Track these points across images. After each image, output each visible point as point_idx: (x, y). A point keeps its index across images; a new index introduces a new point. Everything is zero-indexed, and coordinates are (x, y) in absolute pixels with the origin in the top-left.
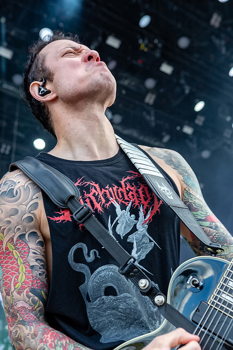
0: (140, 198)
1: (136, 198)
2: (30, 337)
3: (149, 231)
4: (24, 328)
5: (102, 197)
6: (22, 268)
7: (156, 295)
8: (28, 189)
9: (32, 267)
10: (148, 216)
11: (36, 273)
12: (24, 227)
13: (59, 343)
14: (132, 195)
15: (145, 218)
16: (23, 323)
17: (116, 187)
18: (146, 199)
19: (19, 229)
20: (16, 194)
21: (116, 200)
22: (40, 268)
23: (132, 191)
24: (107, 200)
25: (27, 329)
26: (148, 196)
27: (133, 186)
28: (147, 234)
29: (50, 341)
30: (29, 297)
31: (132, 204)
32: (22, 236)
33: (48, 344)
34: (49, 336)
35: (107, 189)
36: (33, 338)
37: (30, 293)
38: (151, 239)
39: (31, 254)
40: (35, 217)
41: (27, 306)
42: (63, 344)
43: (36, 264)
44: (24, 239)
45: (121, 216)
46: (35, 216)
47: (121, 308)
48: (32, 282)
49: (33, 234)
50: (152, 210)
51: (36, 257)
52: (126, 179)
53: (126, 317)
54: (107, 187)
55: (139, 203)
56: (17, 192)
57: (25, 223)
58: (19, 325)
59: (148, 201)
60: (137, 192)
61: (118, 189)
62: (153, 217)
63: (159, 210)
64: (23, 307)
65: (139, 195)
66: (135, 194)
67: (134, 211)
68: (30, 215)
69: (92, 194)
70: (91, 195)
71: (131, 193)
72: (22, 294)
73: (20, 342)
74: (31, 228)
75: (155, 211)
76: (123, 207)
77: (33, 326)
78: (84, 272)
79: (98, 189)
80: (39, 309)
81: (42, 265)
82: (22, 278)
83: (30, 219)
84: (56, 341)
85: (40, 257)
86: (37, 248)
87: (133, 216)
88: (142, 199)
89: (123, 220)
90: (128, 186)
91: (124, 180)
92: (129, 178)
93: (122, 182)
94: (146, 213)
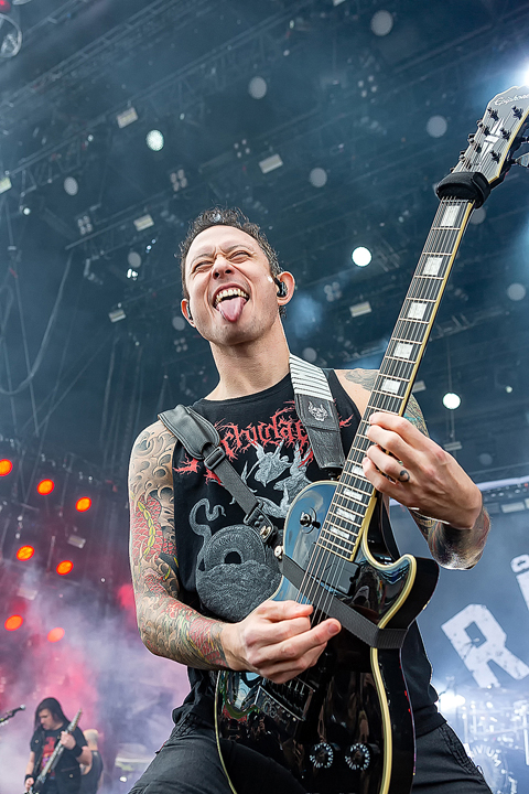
0: (296, 433)
1: (290, 434)
5: (238, 440)
6: (152, 530)
8: (161, 441)
9: (163, 528)
10: (306, 457)
11: (168, 535)
12: (155, 482)
14: (286, 431)
15: (302, 458)
17: (263, 425)
19: (150, 484)
20: (148, 446)
21: (260, 442)
22: (173, 530)
23: (286, 426)
27: (288, 420)
28: (305, 478)
29: (173, 610)
30: (158, 563)
31: (285, 442)
32: (153, 493)
33: (170, 614)
34: (174, 605)
35: (248, 429)
37: (159, 559)
39: (163, 513)
40: (168, 472)
41: (155, 574)
43: (169, 524)
44: (156, 496)
45: (264, 459)
46: (167, 469)
48: (163, 545)
49: (167, 490)
51: (168, 516)
52: (280, 413)
55: (294, 440)
56: (149, 443)
57: (156, 477)
61: (265, 427)
64: (149, 576)
68: (161, 468)
70: (224, 441)
71: (284, 429)
72: (150, 560)
74: (163, 483)
78: (203, 535)
79: (236, 431)
80: (170, 580)
83: (163, 473)
86: (171, 506)
87: (284, 457)
88: (299, 435)
89: (268, 464)
90: (282, 422)
91: (277, 414)
92: (285, 410)
93: (274, 418)
94: (305, 452)
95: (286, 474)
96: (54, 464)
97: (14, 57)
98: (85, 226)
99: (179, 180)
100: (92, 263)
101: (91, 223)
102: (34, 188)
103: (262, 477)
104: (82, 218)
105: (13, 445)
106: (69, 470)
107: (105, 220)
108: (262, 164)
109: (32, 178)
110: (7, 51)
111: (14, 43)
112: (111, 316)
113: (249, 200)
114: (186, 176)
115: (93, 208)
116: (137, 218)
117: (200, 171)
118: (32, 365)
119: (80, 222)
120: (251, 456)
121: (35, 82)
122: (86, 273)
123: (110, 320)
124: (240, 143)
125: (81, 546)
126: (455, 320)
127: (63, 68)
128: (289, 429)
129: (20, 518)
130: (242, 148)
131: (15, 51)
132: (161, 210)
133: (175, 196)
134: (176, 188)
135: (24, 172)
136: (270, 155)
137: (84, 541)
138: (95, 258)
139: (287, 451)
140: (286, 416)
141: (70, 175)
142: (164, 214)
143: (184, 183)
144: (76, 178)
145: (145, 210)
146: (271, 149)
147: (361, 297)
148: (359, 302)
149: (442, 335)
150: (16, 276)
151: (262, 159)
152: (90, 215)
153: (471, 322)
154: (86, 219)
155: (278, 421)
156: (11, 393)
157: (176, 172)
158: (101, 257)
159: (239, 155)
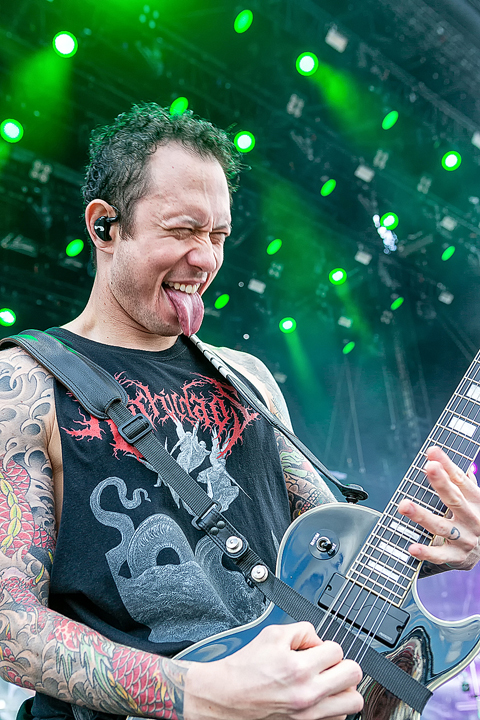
0: (212, 415)
1: (205, 415)
2: (29, 631)
3: (228, 467)
4: (16, 615)
5: (154, 407)
6: (15, 512)
7: (252, 565)
8: (33, 381)
9: (34, 510)
10: (225, 446)
11: (40, 520)
12: (23, 441)
13: (86, 638)
14: (200, 411)
15: (221, 448)
16: (14, 606)
17: (176, 394)
18: (222, 419)
19: (15, 444)
20: (14, 386)
21: (177, 415)
22: (47, 513)
23: (199, 405)
24: (163, 413)
25: (22, 617)
26: (225, 414)
27: (200, 397)
28: (225, 472)
29: (68, 636)
30: (27, 561)
31: (200, 424)
32: (19, 457)
33: (65, 642)
34: (66, 627)
35: (161, 395)
36: (34, 633)
37: (29, 555)
38: (234, 481)
39: (33, 488)
40: (44, 428)
41: (22, 576)
42: (93, 641)
43: (41, 504)
44: (21, 463)
45: (185, 440)
46: (43, 424)
47: (186, 586)
48: (34, 535)
49: (38, 454)
50: (231, 436)
51: (40, 493)
52: (189, 386)
53: (194, 601)
54: (162, 392)
55: (211, 424)
56: (15, 382)
57: (26, 435)
58: (5, 612)
59: (225, 422)
60: (207, 406)
61: (178, 398)
62: (234, 448)
63: (241, 438)
64: (13, 579)
65: (210, 411)
66: (204, 410)
67: (204, 436)
68: (35, 422)
69: (139, 399)
70: (137, 402)
71: (197, 407)
72: (14, 556)
73: (6, 642)
74: (35, 444)
75: (235, 439)
76: (188, 427)
77: (34, 611)
78: (116, 527)
79: (148, 394)
80: (42, 583)
81: (50, 508)
82: (15, 528)
83: (36, 429)
84: (80, 637)
85: (48, 494)
86: (44, 478)
87: (202, 442)
88: (216, 418)
89: (189, 447)
90: (194, 397)
91: (186, 387)
93: (184, 391)
94: (223, 441)
103: (184, 463)
155: (189, 395)
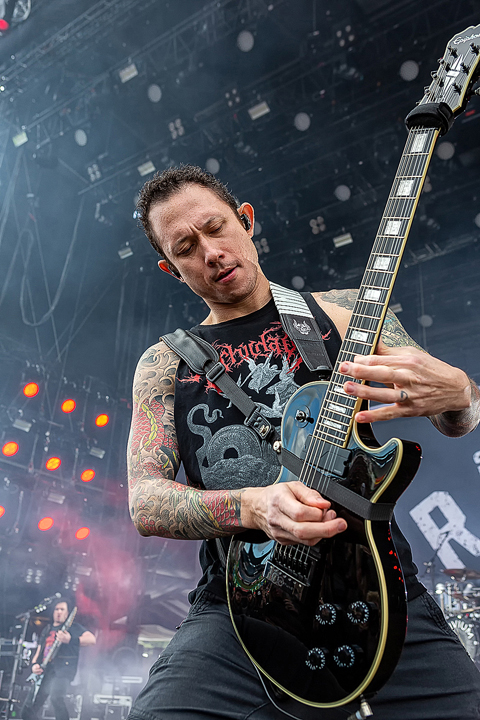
0: (283, 347)
1: (278, 348)
3: (295, 379)
8: (166, 357)
9: (165, 426)
10: (293, 365)
11: (169, 432)
12: (161, 389)
14: (274, 346)
15: (290, 366)
17: (253, 343)
18: (290, 348)
19: (156, 390)
20: (155, 360)
21: (251, 357)
23: (273, 342)
27: (275, 337)
28: (293, 382)
30: (158, 454)
31: (273, 354)
32: (159, 398)
37: (160, 450)
39: (166, 415)
41: (155, 462)
43: (170, 424)
44: (160, 401)
45: (256, 370)
46: (173, 380)
48: (164, 440)
49: (171, 397)
51: (170, 418)
52: (267, 332)
54: (241, 345)
55: (282, 353)
57: (162, 385)
59: (293, 349)
64: (149, 463)
65: (282, 344)
68: (168, 378)
72: (151, 451)
74: (169, 391)
76: (260, 361)
78: (201, 435)
79: (230, 350)
80: (168, 469)
82: (153, 436)
83: (169, 382)
87: (274, 366)
88: (286, 348)
89: (259, 374)
90: (270, 338)
91: (265, 333)
92: (272, 330)
93: (262, 337)
94: (292, 362)
95: (277, 379)
96: (75, 386)
97: (24, 21)
98: (94, 173)
99: (176, 129)
100: (101, 206)
101: (100, 170)
102: (48, 140)
103: (255, 385)
104: (91, 167)
105: (38, 370)
106: (88, 390)
107: (111, 168)
108: (251, 111)
109: (45, 131)
110: (18, 16)
111: (24, 8)
112: (120, 253)
113: (240, 144)
114: (183, 125)
115: (101, 157)
116: (141, 164)
117: (195, 120)
118: (53, 299)
119: (90, 170)
120: (244, 370)
121: (44, 44)
122: (97, 216)
123: (119, 257)
124: (231, 93)
125: (101, 457)
126: (428, 247)
127: (70, 30)
128: (276, 343)
129: (48, 434)
130: (232, 98)
131: (26, 16)
132: (161, 156)
133: (174, 144)
134: (174, 136)
135: (38, 127)
136: (257, 103)
137: (103, 452)
138: (105, 201)
139: (276, 361)
140: (273, 334)
141: (78, 128)
142: (164, 160)
143: (181, 131)
144: (85, 130)
145: (148, 157)
146: (259, 97)
147: (343, 229)
148: (341, 234)
149: (416, 262)
150: (35, 221)
151: (251, 107)
152: (98, 163)
153: (442, 249)
154: (95, 166)
155: (266, 338)
156: (35, 324)
157: (174, 122)
158: (110, 201)
159: (230, 103)
